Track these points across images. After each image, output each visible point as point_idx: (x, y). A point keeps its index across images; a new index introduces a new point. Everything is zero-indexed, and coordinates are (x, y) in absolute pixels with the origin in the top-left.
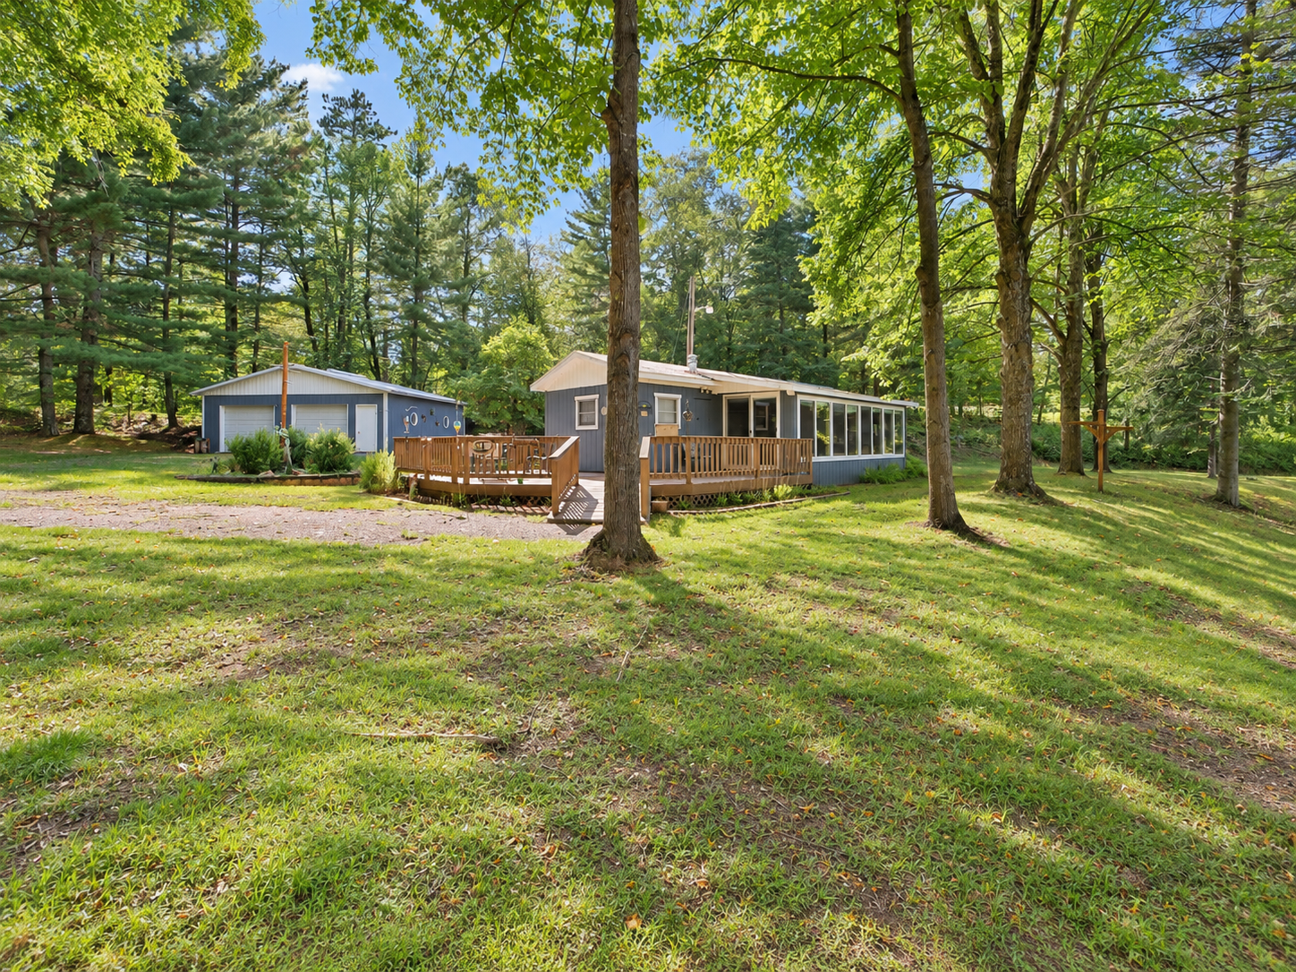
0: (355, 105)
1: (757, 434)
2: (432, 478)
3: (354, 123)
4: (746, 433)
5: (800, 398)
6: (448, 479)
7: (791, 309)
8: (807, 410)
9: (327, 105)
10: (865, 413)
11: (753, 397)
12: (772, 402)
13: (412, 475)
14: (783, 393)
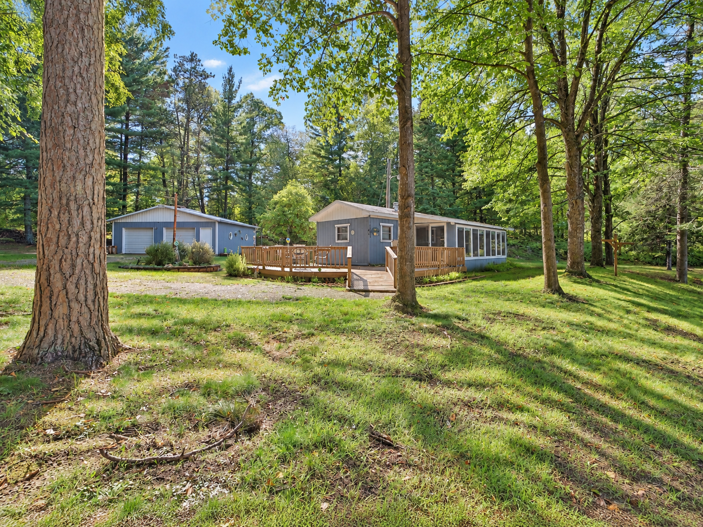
0: (191, 60)
1: (433, 245)
2: (268, 268)
3: (191, 71)
4: (427, 245)
5: (457, 226)
6: (279, 269)
7: (437, 177)
8: (460, 231)
9: (176, 60)
10: (488, 234)
11: (431, 225)
12: (442, 228)
13: (255, 267)
14: (448, 224)
